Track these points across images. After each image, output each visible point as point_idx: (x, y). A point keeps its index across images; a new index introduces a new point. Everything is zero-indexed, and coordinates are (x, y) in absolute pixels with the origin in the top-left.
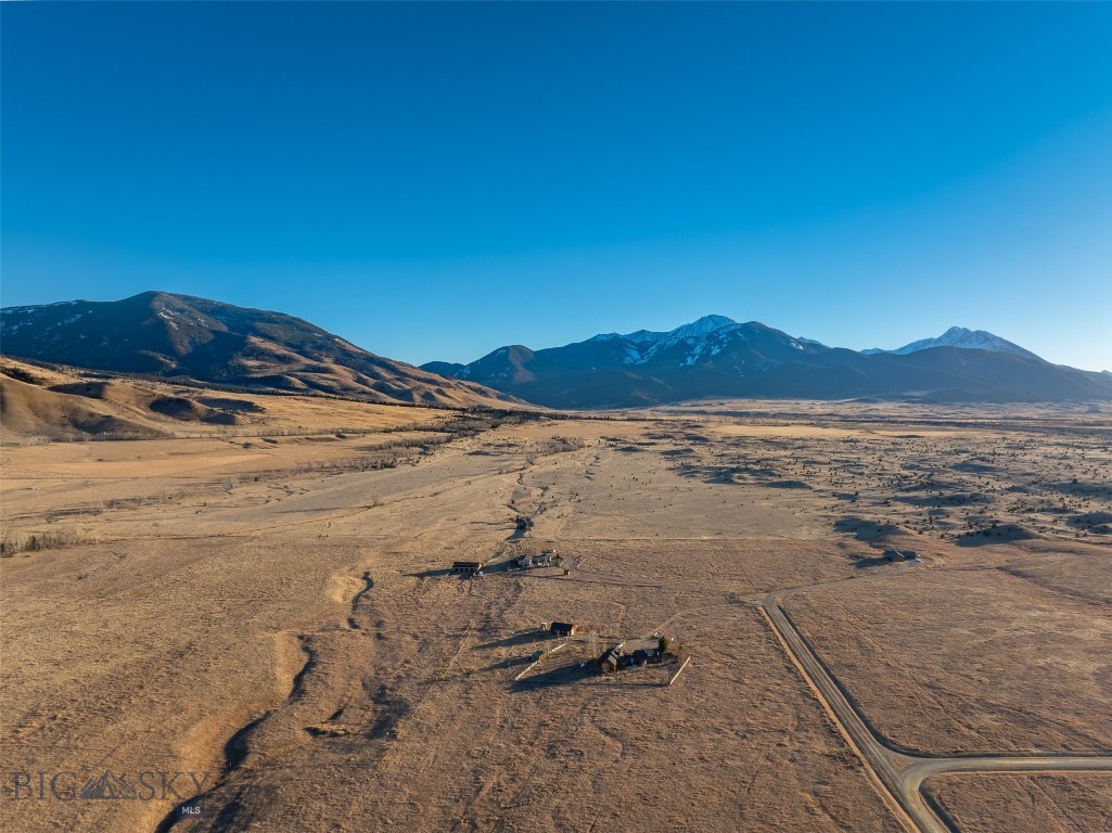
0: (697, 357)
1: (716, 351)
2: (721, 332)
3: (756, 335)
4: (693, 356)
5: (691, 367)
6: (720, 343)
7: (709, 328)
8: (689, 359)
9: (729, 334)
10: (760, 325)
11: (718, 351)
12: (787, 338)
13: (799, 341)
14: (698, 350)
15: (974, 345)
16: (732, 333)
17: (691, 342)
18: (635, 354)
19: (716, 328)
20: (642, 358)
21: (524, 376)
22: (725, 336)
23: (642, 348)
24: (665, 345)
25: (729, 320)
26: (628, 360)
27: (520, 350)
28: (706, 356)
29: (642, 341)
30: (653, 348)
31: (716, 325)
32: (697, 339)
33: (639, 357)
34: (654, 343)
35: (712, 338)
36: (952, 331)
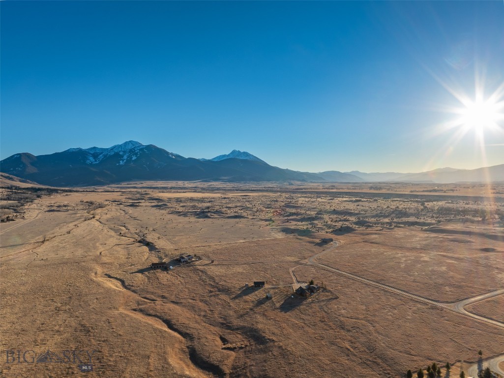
0: (125, 161)
1: (134, 158)
2: (136, 149)
3: (152, 151)
4: (123, 160)
5: (122, 165)
6: (136, 154)
7: (130, 147)
8: (121, 162)
9: (140, 150)
10: (154, 146)
11: (135, 158)
12: (167, 153)
13: (172, 154)
14: (125, 157)
15: (243, 158)
16: (142, 150)
17: (121, 153)
18: (91, 159)
19: (133, 147)
20: (96, 161)
21: (31, 170)
22: (138, 151)
23: (95, 156)
24: (107, 154)
25: (140, 143)
26: (88, 162)
27: (27, 155)
28: (129, 160)
29: (95, 152)
30: (101, 156)
31: (133, 145)
32: (124, 152)
33: (94, 160)
34: (102, 153)
35: (132, 151)
36: (234, 152)
